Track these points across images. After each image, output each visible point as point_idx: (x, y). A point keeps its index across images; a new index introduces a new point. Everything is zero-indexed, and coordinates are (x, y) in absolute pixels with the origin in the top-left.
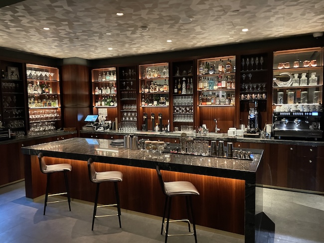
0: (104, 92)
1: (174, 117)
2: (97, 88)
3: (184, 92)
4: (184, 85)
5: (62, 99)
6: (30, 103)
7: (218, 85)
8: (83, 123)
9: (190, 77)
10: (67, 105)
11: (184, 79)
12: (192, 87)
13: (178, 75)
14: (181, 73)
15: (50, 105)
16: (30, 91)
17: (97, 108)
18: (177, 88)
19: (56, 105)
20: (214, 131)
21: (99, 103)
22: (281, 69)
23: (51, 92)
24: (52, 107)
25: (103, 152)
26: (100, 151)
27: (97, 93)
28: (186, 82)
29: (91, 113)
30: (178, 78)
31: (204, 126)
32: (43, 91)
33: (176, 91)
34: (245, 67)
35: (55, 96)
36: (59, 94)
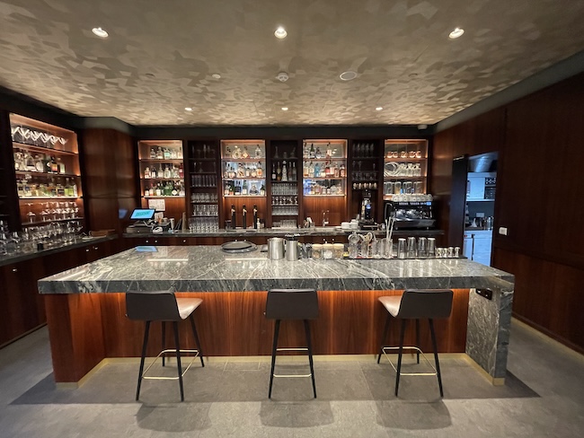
0: (160, 175)
1: (273, 208)
2: (148, 169)
3: (284, 179)
4: (284, 170)
5: (85, 184)
6: (21, 189)
7: (325, 172)
8: (129, 221)
9: (292, 161)
10: (93, 194)
11: (284, 162)
12: (295, 172)
13: (277, 157)
14: (281, 154)
15: (63, 194)
16: (21, 165)
17: (148, 199)
18: (276, 173)
19: (74, 193)
20: (320, 225)
21: (151, 192)
22: (390, 157)
23: (63, 171)
24: (67, 196)
25: (159, 262)
26: (154, 262)
27: (147, 177)
28: (287, 166)
29: (139, 206)
30: (276, 161)
31: (309, 219)
32: (47, 169)
33: (274, 176)
34: (356, 154)
35: (70, 178)
36: (78, 174)
